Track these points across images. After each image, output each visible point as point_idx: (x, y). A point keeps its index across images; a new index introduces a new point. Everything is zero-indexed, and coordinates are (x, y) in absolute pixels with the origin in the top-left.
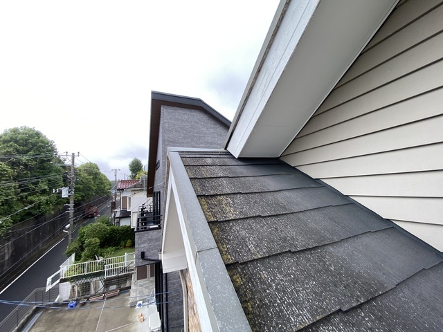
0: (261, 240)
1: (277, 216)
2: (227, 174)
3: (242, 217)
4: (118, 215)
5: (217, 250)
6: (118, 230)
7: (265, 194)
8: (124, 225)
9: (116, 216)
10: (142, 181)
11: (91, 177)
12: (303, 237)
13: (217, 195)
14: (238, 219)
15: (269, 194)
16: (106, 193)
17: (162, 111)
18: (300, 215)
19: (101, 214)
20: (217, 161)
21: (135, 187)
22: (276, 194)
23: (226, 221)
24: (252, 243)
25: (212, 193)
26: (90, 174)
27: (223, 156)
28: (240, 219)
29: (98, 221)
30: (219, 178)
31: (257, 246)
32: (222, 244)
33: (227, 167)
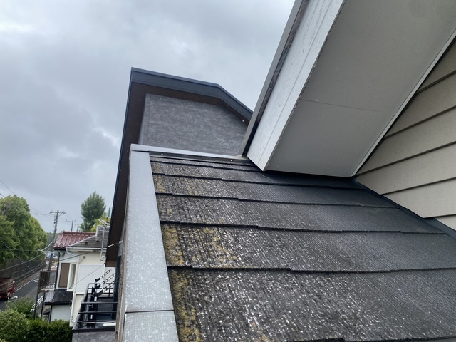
0: (278, 313)
1: (327, 273)
2: (235, 194)
3: (247, 266)
4: (49, 298)
5: (172, 315)
6: (45, 329)
7: (311, 234)
8: (58, 319)
9: (46, 301)
10: (100, 235)
11: (12, 223)
12: (379, 317)
13: (205, 225)
14: (237, 270)
15: (320, 235)
16: (35, 254)
17: (147, 105)
18: (380, 278)
19: (21, 294)
20: (222, 174)
21: (86, 244)
22: (333, 237)
23: (210, 270)
24: (257, 315)
25: (195, 220)
26: (10, 218)
27: (237, 167)
28: (242, 270)
29: (12, 308)
30: (218, 198)
31: (267, 320)
32: (188, 308)
33: (240, 184)
